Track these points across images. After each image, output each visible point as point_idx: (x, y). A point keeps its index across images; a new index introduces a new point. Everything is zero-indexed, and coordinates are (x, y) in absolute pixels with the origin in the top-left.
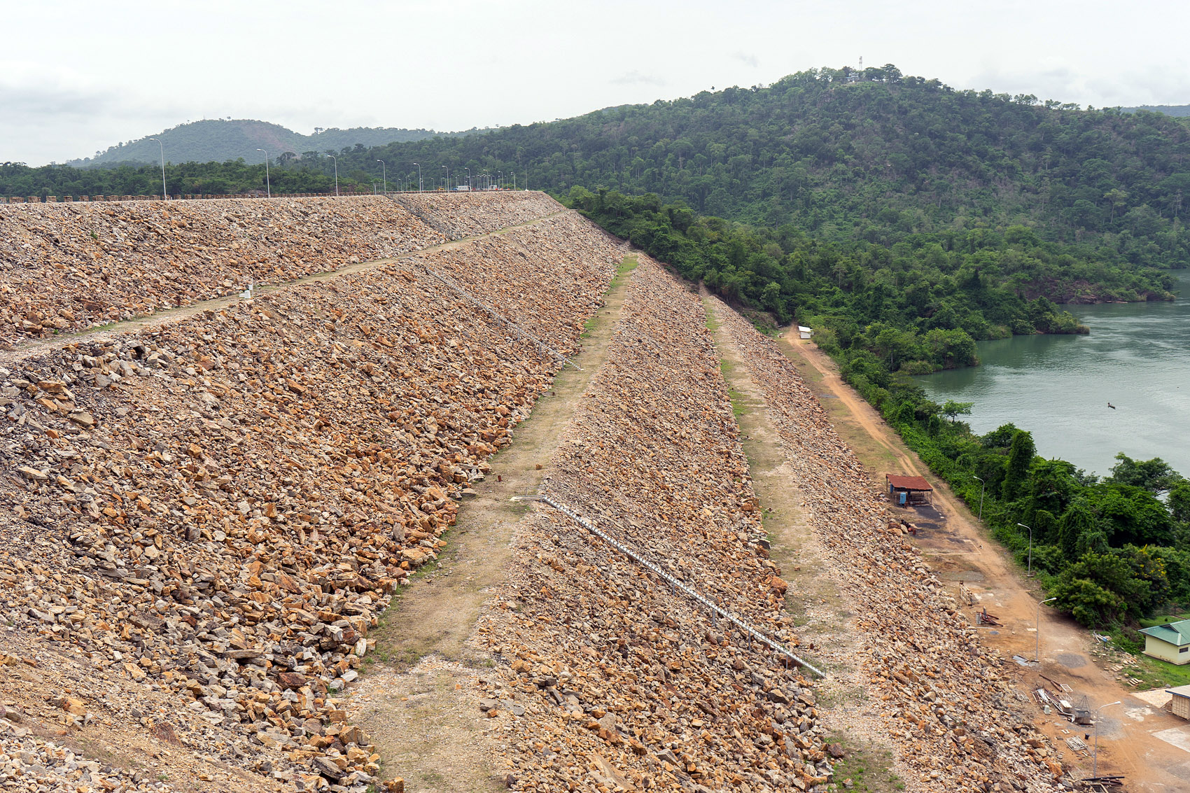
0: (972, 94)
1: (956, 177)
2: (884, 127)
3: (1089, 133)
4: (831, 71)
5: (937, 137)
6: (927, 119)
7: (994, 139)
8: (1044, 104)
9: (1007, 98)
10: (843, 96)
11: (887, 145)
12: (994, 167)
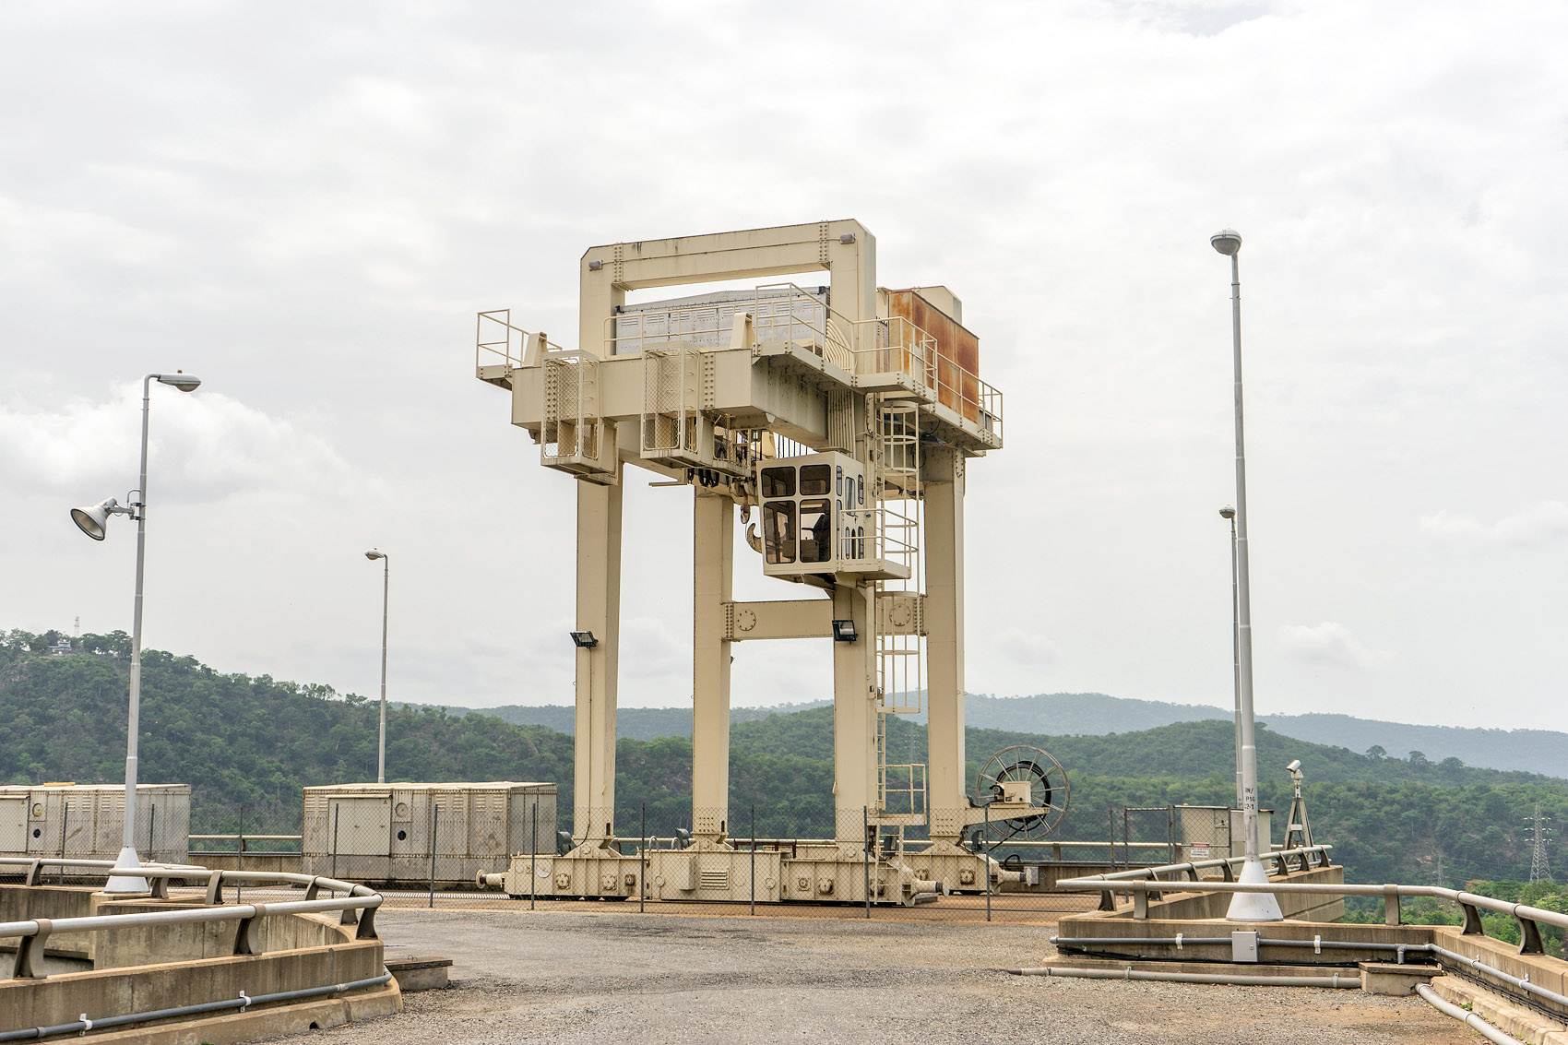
0: (242, 680)
1: (201, 800)
2: (100, 722)
3: (401, 742)
4: (27, 636)
5: (179, 739)
6: (167, 712)
7: (267, 745)
8: (344, 699)
9: (293, 688)
10: (41, 675)
11: (102, 749)
12: (263, 787)
